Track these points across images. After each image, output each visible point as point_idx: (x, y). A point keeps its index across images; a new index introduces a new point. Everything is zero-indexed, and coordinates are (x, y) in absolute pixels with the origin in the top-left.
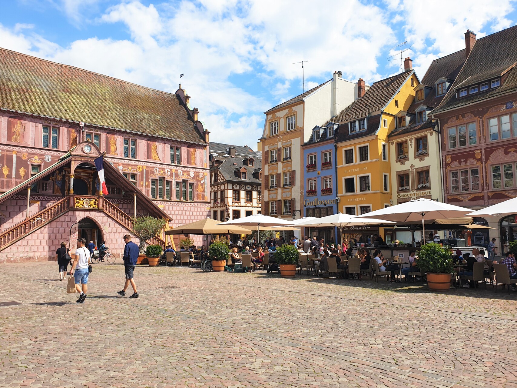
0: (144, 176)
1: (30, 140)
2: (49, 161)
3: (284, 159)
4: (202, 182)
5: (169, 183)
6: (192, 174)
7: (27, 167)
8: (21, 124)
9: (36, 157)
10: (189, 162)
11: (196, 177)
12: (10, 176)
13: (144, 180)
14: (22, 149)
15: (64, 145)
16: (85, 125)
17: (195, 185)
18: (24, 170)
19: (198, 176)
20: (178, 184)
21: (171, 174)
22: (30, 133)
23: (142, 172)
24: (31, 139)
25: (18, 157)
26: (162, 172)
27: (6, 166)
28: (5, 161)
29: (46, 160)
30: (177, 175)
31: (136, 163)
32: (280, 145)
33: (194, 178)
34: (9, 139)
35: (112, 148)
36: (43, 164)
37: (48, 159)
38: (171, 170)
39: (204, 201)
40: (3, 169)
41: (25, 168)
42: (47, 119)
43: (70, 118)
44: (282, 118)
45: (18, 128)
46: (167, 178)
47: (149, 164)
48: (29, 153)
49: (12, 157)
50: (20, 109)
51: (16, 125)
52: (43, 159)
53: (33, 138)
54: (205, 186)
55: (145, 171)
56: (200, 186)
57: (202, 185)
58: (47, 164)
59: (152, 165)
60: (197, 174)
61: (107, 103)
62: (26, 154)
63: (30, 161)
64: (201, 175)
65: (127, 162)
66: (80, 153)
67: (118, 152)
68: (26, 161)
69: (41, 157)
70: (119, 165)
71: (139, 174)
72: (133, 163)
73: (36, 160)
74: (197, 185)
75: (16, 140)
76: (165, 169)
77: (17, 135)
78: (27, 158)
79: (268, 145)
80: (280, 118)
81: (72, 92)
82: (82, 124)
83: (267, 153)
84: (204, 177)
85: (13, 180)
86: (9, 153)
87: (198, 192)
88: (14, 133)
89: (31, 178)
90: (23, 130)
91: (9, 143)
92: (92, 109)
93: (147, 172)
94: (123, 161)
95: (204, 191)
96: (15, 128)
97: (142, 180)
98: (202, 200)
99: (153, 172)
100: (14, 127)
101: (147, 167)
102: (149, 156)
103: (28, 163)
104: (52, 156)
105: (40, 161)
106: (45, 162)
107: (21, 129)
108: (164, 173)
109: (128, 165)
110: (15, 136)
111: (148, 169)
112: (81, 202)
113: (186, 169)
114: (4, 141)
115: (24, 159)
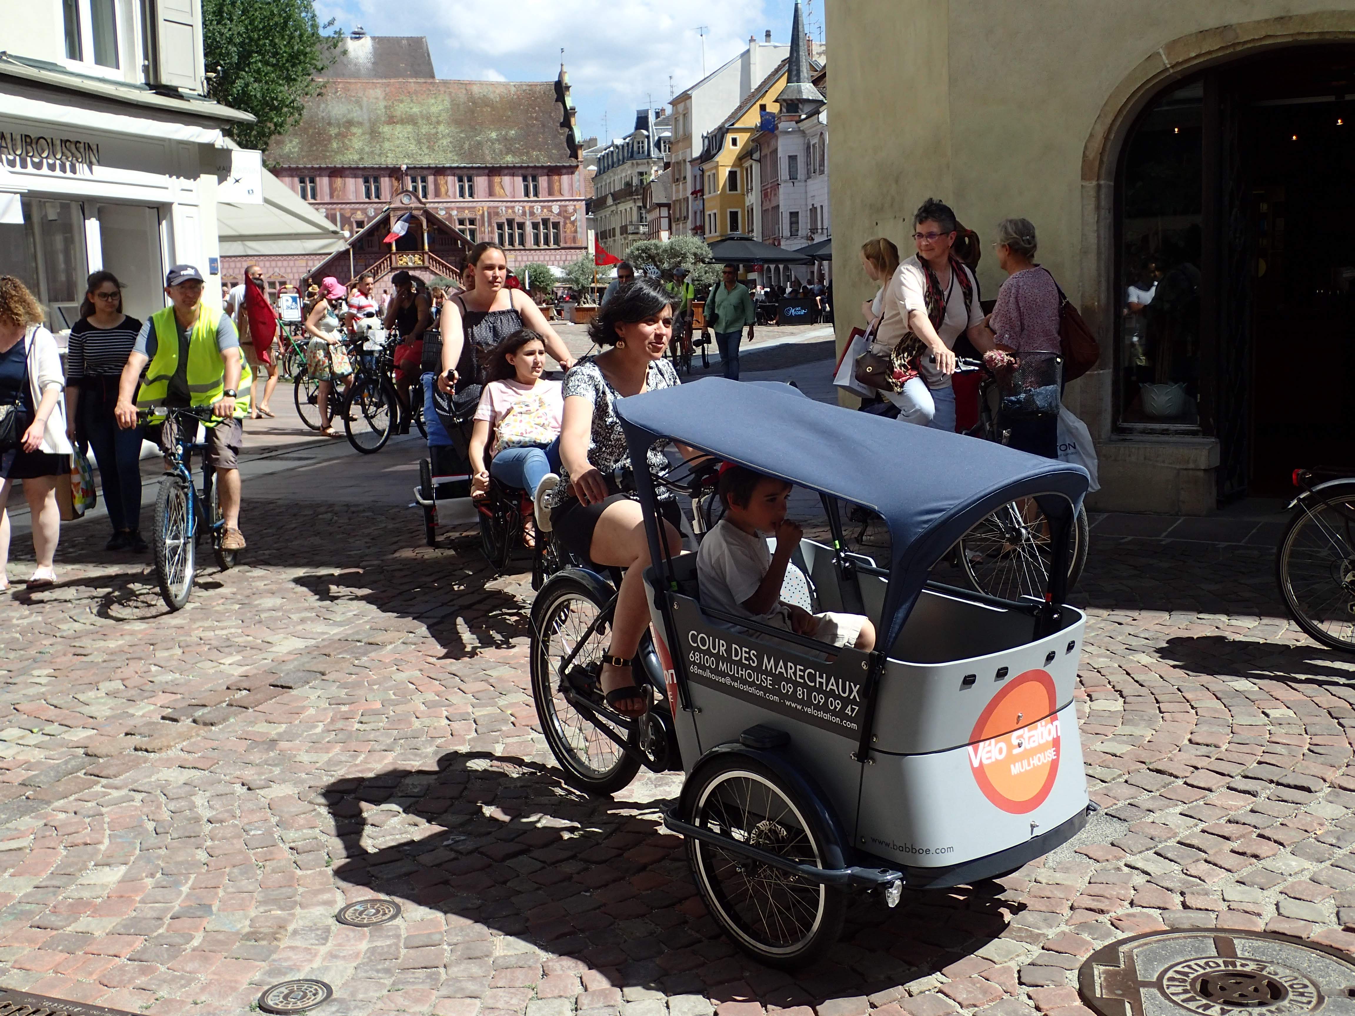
0: (486, 219)
1: (352, 197)
4: (573, 218)
5: (521, 226)
6: (556, 209)
7: (351, 224)
9: (359, 212)
10: (550, 193)
11: (563, 212)
13: (486, 224)
14: (344, 206)
15: (386, 194)
16: (408, 168)
17: (562, 224)
19: (566, 211)
20: (535, 226)
21: (524, 213)
22: (351, 186)
23: (483, 215)
25: (342, 215)
26: (510, 211)
29: (369, 214)
30: (532, 214)
31: (475, 204)
33: (559, 214)
34: (332, 196)
35: (443, 190)
36: (366, 219)
37: (371, 213)
38: (524, 207)
39: (577, 245)
42: (365, 168)
43: (390, 161)
46: (518, 219)
47: (492, 204)
48: (352, 209)
49: (335, 215)
50: (338, 161)
51: (337, 183)
52: (366, 214)
53: (354, 192)
54: (578, 224)
55: (486, 214)
56: (569, 225)
57: (573, 223)
58: (371, 219)
59: (496, 204)
60: (563, 209)
61: (441, 128)
62: (349, 210)
63: (353, 218)
64: (571, 209)
65: (462, 205)
66: (399, 205)
67: (450, 193)
68: (350, 218)
69: (364, 211)
70: (452, 209)
71: (478, 217)
72: (470, 205)
73: (359, 216)
74: (565, 224)
75: (338, 197)
76: (513, 207)
77: (339, 194)
81: (397, 123)
82: (404, 167)
84: (575, 211)
86: (333, 212)
87: (566, 232)
88: (336, 189)
89: (356, 236)
90: (343, 185)
91: (332, 200)
92: (419, 142)
93: (489, 213)
94: (458, 204)
95: (576, 231)
97: (483, 224)
98: (573, 245)
99: (497, 214)
100: (335, 185)
101: (489, 207)
102: (491, 193)
103: (352, 220)
104: (375, 209)
105: (363, 217)
106: (369, 217)
108: (514, 212)
109: (464, 208)
110: (337, 194)
111: (492, 211)
112: (404, 260)
113: (546, 204)
114: (327, 200)
115: (348, 215)
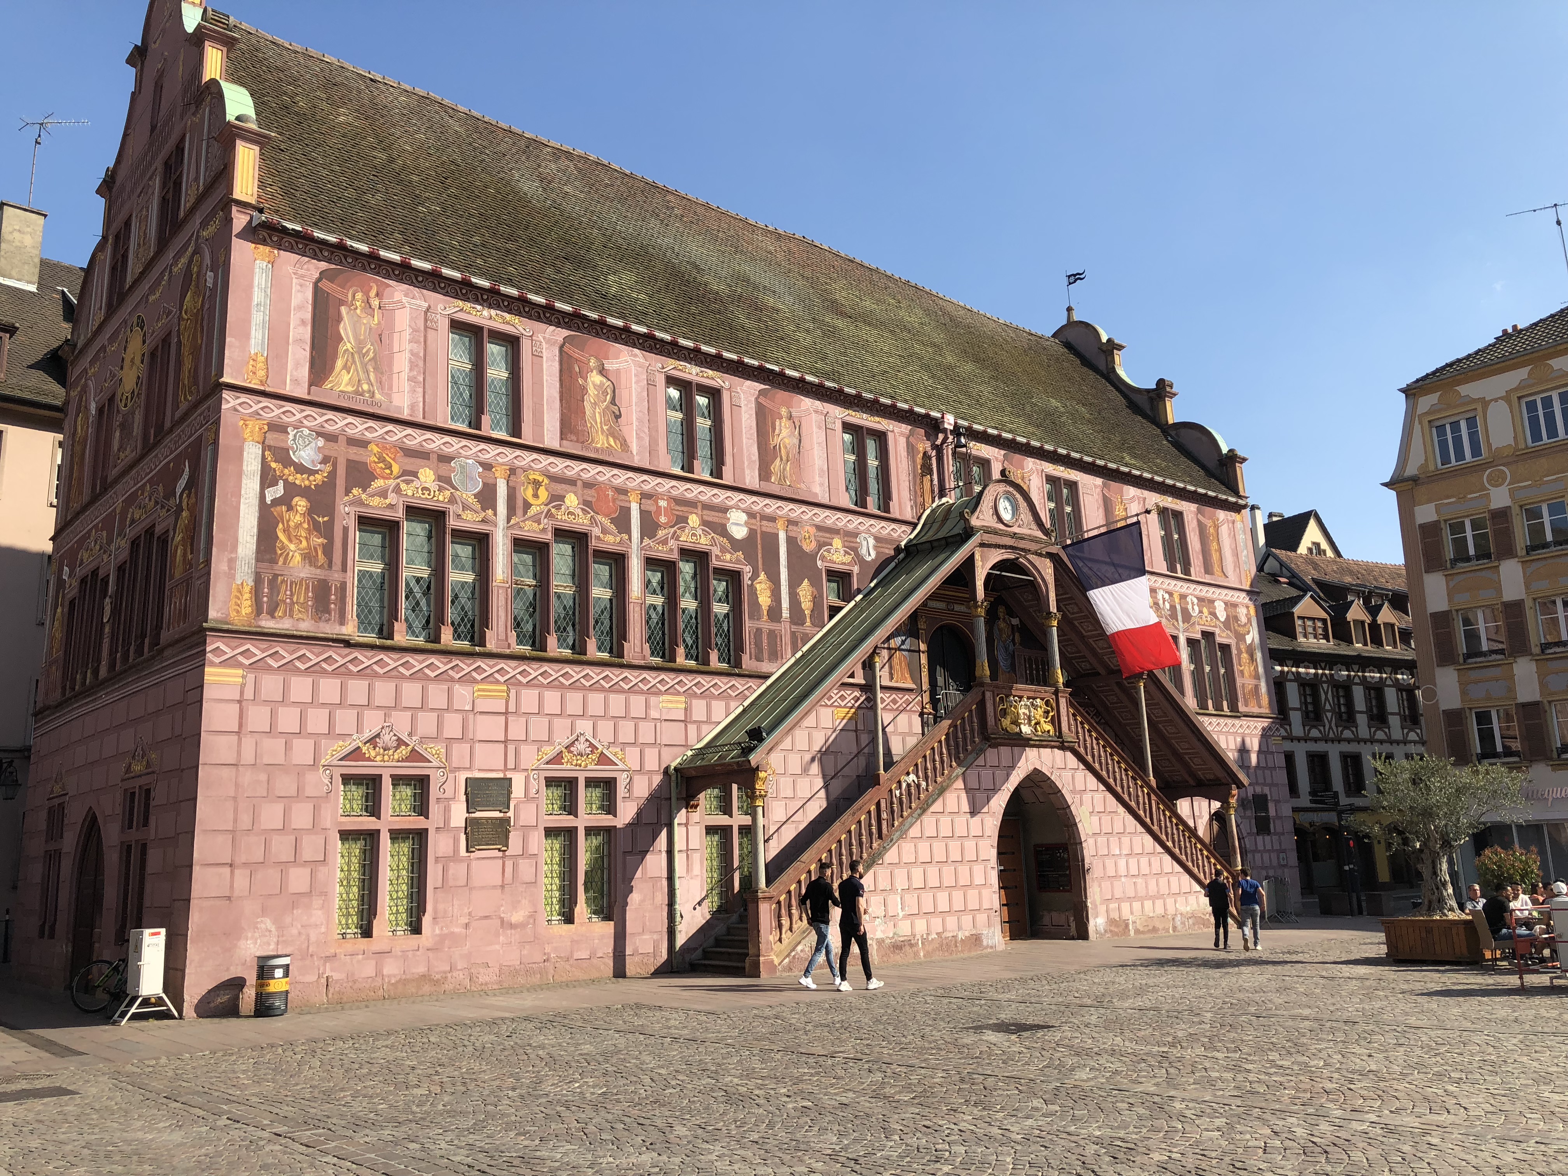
1: (817, 478)
2: (869, 559)
3: (1530, 549)
4: (1247, 639)
6: (1221, 610)
7: (815, 579)
8: (790, 417)
9: (837, 543)
10: (1207, 567)
11: (1232, 620)
12: (774, 613)
14: (799, 509)
15: (903, 496)
17: (1234, 651)
18: (811, 589)
19: (1236, 619)
22: (816, 452)
24: (820, 476)
25: (792, 542)
27: (762, 576)
28: (760, 555)
29: (864, 552)
32: (1500, 498)
36: (856, 569)
37: (868, 548)
38: (1171, 594)
39: (1263, 711)
40: (758, 586)
41: (812, 584)
42: (853, 400)
44: (1496, 400)
45: (785, 433)
48: (819, 528)
49: (777, 536)
51: (777, 423)
52: (855, 550)
53: (822, 470)
54: (1258, 655)
58: (866, 569)
60: (1232, 611)
62: (813, 530)
63: (823, 558)
64: (1242, 614)
66: (992, 521)
68: (813, 557)
69: (850, 540)
73: (838, 555)
74: (1239, 651)
77: (784, 458)
78: (814, 545)
79: (1429, 501)
80: (1485, 403)
82: (949, 421)
83: (1430, 531)
84: (1250, 621)
85: (785, 628)
86: (767, 526)
87: (1242, 676)
90: (796, 441)
91: (766, 487)
95: (1257, 675)
96: (777, 432)
98: (1255, 708)
100: (774, 429)
103: (819, 563)
104: (877, 539)
105: (848, 559)
106: (862, 563)
107: (792, 434)
108: (1157, 605)
110: (778, 461)
112: (1012, 712)
113: (1204, 591)
114: (751, 480)
115: (808, 547)
